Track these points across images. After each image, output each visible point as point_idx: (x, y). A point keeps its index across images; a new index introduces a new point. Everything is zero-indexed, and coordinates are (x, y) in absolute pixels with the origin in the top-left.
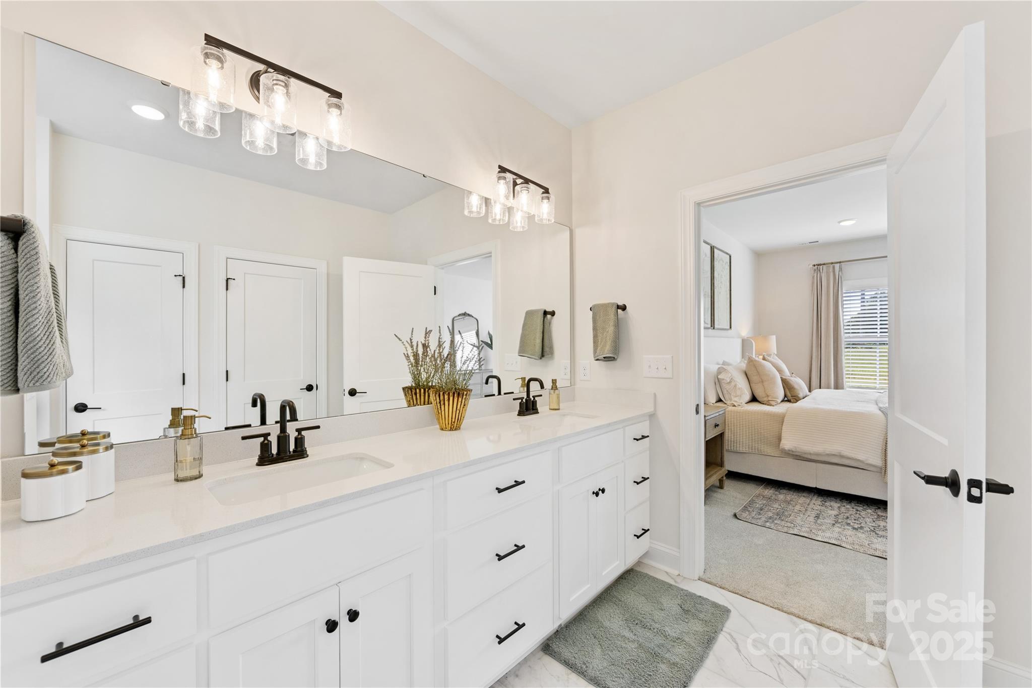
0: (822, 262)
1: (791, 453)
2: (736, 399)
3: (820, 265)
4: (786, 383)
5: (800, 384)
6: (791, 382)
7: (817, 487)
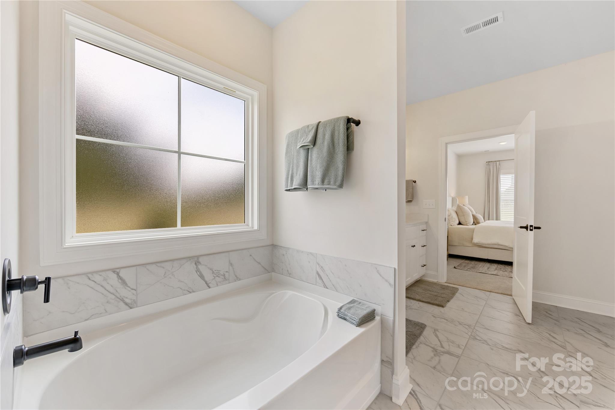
0: (490, 161)
1: (477, 244)
2: (452, 223)
3: (490, 162)
4: (474, 217)
5: (480, 217)
6: (476, 216)
7: (488, 258)
